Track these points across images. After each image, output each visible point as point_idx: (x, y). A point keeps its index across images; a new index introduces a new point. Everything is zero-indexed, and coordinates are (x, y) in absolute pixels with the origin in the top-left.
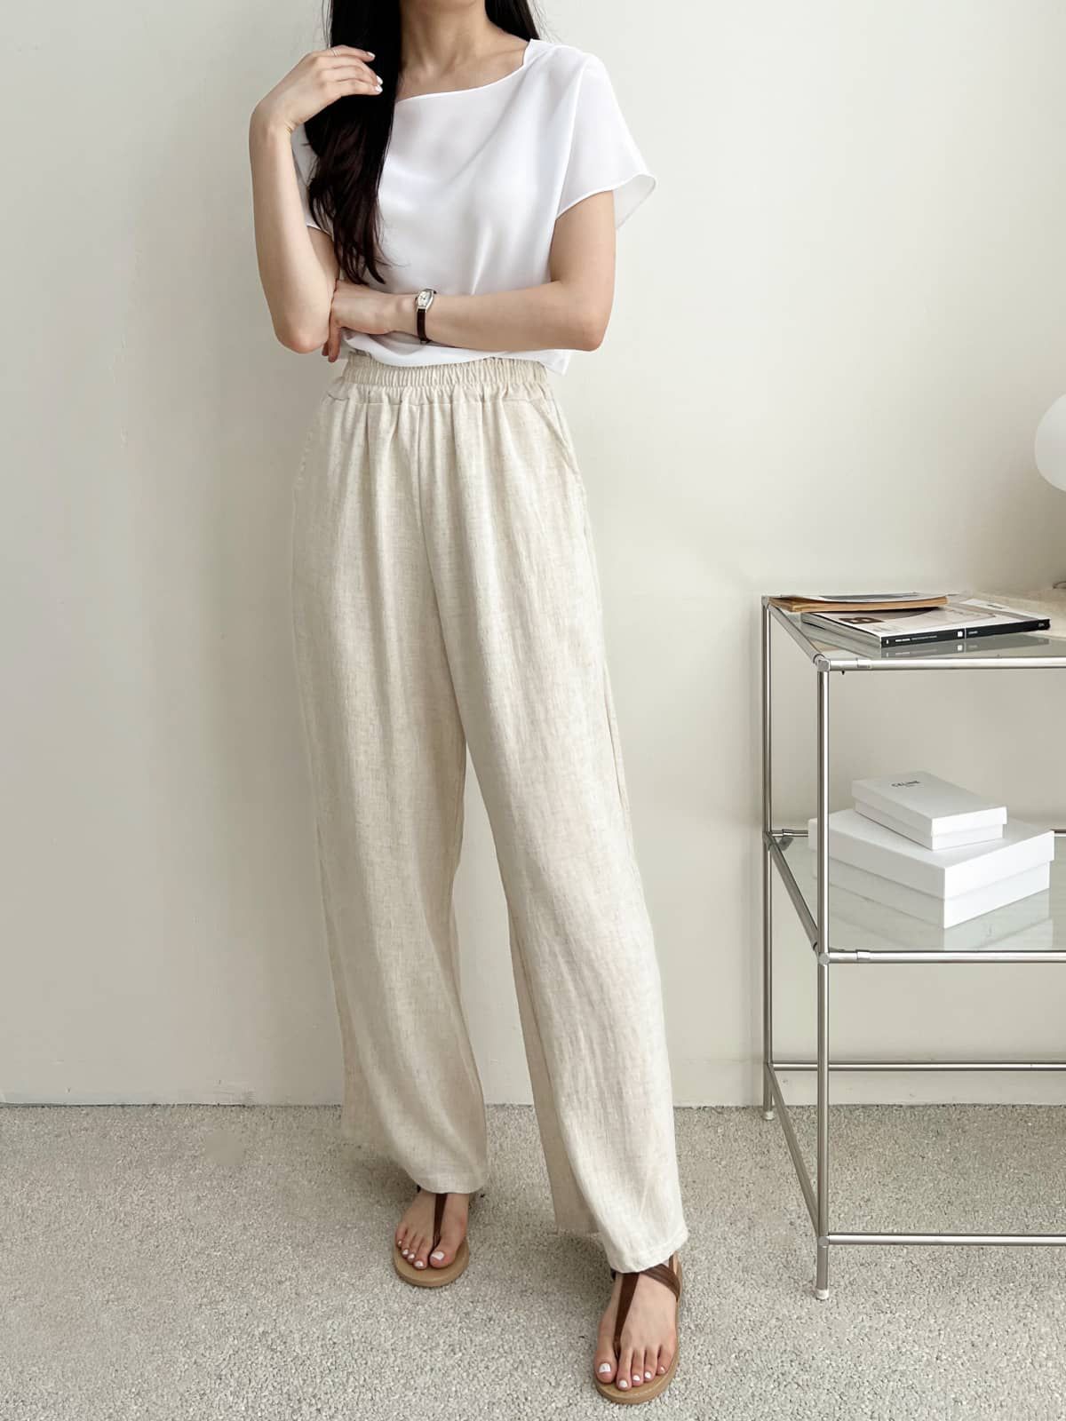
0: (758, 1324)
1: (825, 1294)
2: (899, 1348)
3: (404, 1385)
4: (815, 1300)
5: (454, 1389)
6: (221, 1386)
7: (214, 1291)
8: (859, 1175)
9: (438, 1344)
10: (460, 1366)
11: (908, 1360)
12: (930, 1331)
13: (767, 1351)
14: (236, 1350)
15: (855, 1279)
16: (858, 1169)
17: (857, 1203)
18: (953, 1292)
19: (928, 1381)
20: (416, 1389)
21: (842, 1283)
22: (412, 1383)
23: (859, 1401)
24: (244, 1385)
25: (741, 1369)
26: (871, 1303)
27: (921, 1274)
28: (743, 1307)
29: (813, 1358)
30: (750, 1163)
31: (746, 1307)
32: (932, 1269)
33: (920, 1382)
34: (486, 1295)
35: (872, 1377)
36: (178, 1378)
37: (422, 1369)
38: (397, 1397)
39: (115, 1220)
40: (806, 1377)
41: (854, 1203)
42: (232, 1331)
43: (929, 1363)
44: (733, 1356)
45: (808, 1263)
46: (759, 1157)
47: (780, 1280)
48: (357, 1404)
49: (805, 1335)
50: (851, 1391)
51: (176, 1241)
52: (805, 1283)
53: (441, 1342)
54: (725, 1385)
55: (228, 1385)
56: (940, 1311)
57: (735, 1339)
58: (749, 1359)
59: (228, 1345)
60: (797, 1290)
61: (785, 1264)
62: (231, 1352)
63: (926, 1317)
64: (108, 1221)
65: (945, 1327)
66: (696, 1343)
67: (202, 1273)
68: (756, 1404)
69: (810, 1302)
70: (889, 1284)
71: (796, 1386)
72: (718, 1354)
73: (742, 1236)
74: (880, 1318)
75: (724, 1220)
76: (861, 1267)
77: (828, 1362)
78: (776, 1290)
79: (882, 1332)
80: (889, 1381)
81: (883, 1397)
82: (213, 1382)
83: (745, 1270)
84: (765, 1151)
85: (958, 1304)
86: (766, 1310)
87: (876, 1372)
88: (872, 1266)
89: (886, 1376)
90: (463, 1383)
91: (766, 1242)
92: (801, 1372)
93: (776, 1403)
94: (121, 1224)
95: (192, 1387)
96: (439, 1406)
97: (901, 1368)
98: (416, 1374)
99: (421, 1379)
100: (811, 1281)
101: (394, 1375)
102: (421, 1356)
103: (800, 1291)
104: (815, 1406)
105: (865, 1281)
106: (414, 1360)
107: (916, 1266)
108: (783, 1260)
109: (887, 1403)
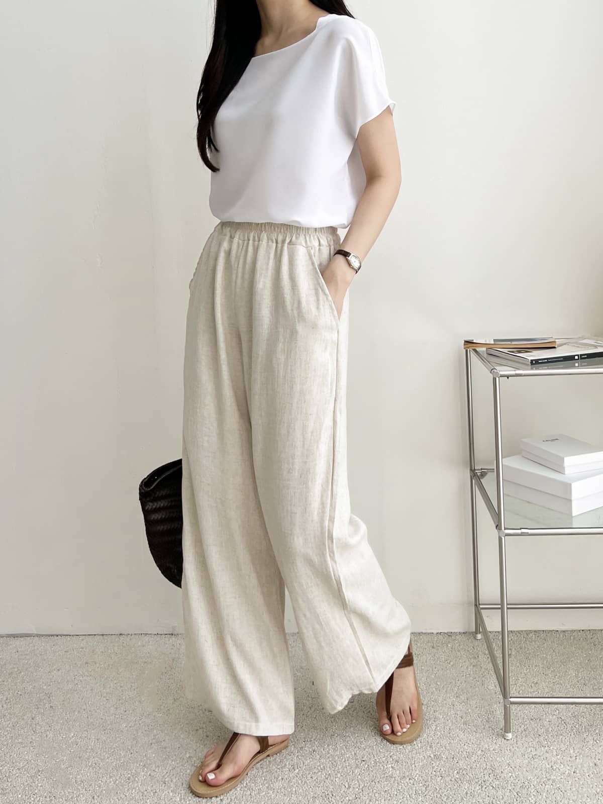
0: (471, 754)
1: (510, 736)
2: (552, 767)
3: (268, 787)
4: (504, 740)
5: (294, 790)
6: (166, 787)
7: (159, 735)
8: (531, 670)
9: (286, 765)
10: (297, 777)
11: (557, 773)
12: (571, 757)
13: (476, 769)
14: (174, 767)
15: (527, 728)
16: (531, 666)
17: (530, 685)
18: (585, 735)
19: (569, 785)
20: (274, 789)
21: (520, 730)
22: (272, 786)
23: (528, 796)
24: (179, 786)
25: (460, 779)
26: (536, 741)
27: (566, 725)
28: (463, 745)
29: (502, 772)
30: (467, 663)
31: (465, 745)
32: (573, 722)
33: (563, 785)
34: (312, 738)
35: (536, 783)
36: (140, 784)
37: (277, 779)
38: (264, 793)
39: (102, 696)
40: (497, 783)
41: (528, 685)
42: (170, 757)
43: (569, 775)
44: (456, 772)
45: (500, 719)
46: (472, 659)
47: (484, 728)
48: (242, 797)
49: (498, 759)
50: (523, 790)
51: (136, 708)
52: (498, 730)
53: (288, 763)
54: (450, 788)
55: (169, 787)
56: (577, 745)
57: (457, 763)
58: (465, 773)
59: (169, 765)
60: (494, 734)
61: (487, 719)
62: (171, 768)
63: (568, 749)
64: (97, 697)
65: (580, 755)
66: (434, 765)
67: (152, 726)
68: (468, 797)
69: (500, 741)
70: (547, 730)
71: (492, 788)
72: (447, 771)
73: (463, 704)
74: (541, 749)
75: (453, 694)
76: (531, 721)
77: (510, 774)
78: (482, 734)
79: (542, 758)
80: (545, 785)
81: (542, 794)
82: (161, 785)
83: (465, 723)
84: (477, 657)
85: (587, 742)
86: (476, 746)
87: (538, 780)
88: (538, 721)
89: (544, 782)
90: (299, 786)
91: (476, 707)
92: (494, 780)
93: (479, 797)
94: (105, 699)
95: (149, 788)
96: (287, 799)
97: (553, 777)
98: (274, 781)
99: (277, 783)
100: (502, 729)
101: (262, 782)
102: (276, 772)
103: (495, 734)
104: (503, 798)
105: (533, 729)
106: (273, 773)
107: (563, 720)
108: (486, 717)
109: (544, 797)
